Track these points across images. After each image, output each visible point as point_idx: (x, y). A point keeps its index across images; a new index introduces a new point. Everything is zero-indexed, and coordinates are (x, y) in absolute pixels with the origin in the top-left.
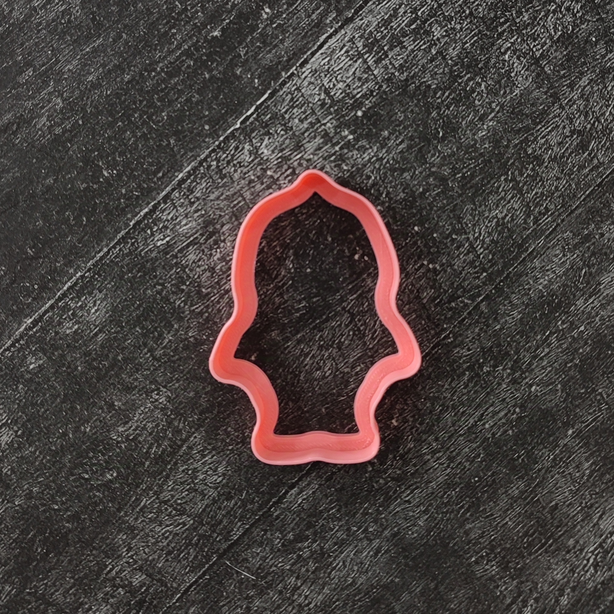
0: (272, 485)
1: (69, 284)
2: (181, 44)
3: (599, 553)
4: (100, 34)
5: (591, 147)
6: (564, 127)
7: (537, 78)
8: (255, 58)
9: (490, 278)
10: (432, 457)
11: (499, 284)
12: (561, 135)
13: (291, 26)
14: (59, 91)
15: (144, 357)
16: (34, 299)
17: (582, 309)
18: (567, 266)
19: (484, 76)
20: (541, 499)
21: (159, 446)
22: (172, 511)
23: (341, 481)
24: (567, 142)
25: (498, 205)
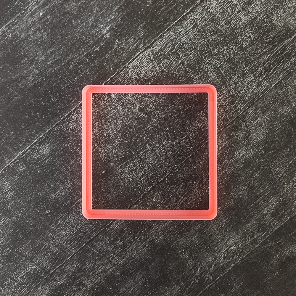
1: (36, 140)
2: (84, 52)
3: (226, 253)
4: (54, 47)
5: (236, 102)
6: (226, 94)
7: (218, 75)
8: (111, 60)
9: (193, 149)
11: (197, 151)
12: (225, 97)
13: (126, 48)
14: (37, 67)
15: (63, 169)
16: (23, 145)
17: (227, 163)
18: (223, 147)
19: (198, 73)
20: (206, 232)
21: (66, 202)
22: (69, 226)
24: (227, 100)
25: (199, 122)
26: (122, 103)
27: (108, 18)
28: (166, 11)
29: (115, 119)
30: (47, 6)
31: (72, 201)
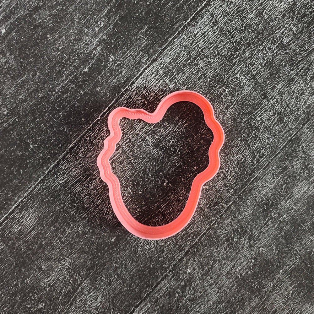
0: (127, 306)
1: (15, 205)
2: (68, 76)
4: (25, 73)
5: (285, 121)
6: (270, 111)
7: (255, 86)
8: (107, 82)
9: (235, 192)
10: (209, 288)
11: (240, 195)
12: (268, 115)
13: (125, 64)
14: (5, 104)
15: (56, 242)
17: (284, 206)
18: (275, 184)
19: (227, 86)
20: (268, 308)
23: (162, 302)
24: (272, 119)
25: (237, 153)
26: (128, 140)
27: (96, 27)
28: (173, 8)
29: (120, 163)
30: (10, 18)
31: (75, 285)
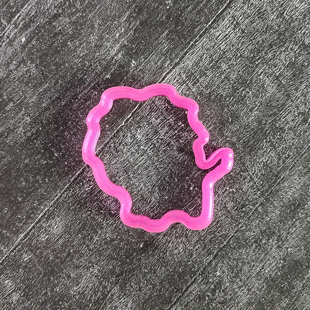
1: (41, 214)
2: (90, 83)
4: (47, 81)
6: (294, 112)
7: (278, 87)
9: (262, 194)
10: (239, 290)
11: (267, 196)
12: (293, 115)
13: (147, 69)
14: (28, 113)
15: (84, 249)
16: (24, 224)
18: (301, 184)
19: (250, 88)
20: (298, 308)
23: (193, 306)
24: (296, 119)
25: (263, 155)
26: (153, 145)
27: (117, 32)
28: (194, 11)
29: (146, 169)
30: (30, 27)
31: (104, 292)
